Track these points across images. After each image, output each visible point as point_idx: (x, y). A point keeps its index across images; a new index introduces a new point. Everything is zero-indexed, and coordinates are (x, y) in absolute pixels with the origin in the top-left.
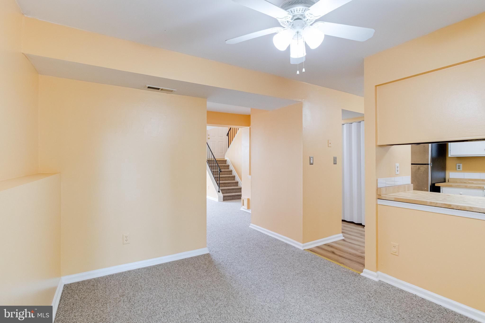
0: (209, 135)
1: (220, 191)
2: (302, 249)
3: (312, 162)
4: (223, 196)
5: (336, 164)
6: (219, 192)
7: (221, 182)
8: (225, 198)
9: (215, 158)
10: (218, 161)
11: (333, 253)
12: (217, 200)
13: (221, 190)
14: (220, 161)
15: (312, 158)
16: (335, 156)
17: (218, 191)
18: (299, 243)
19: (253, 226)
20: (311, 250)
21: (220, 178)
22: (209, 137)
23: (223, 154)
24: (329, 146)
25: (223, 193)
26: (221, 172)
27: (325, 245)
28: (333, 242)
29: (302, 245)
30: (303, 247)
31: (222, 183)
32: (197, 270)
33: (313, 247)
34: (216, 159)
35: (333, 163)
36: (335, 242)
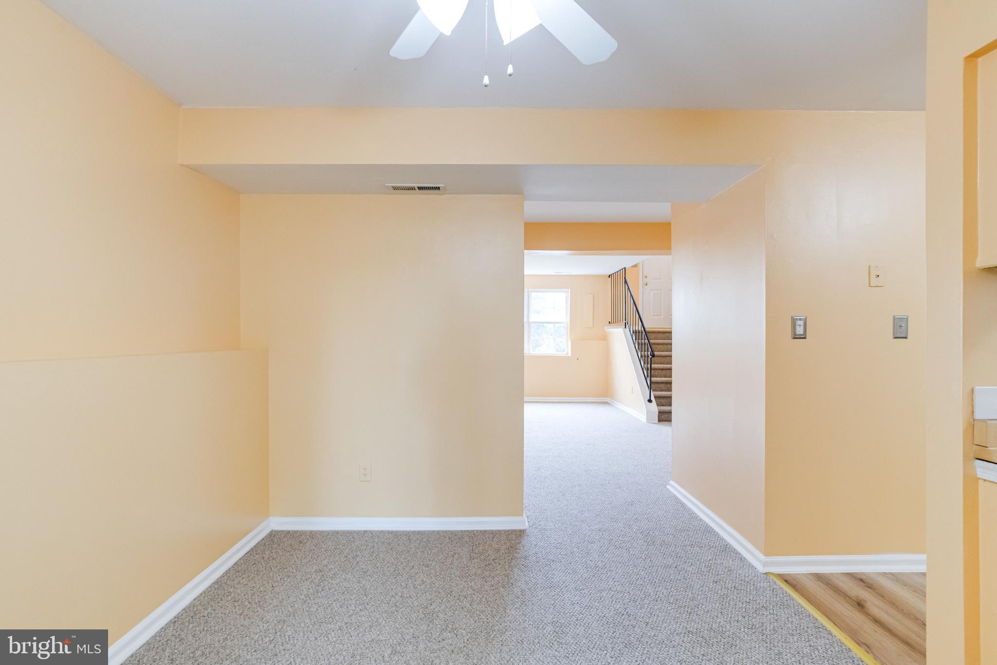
0: (646, 277)
1: (653, 398)
2: (761, 569)
3: (802, 332)
4: (657, 410)
5: (906, 338)
6: (650, 401)
7: (654, 379)
8: (664, 417)
9: (645, 327)
10: (649, 332)
11: (860, 605)
12: (643, 418)
13: (655, 397)
14: (654, 332)
15: (800, 319)
16: (899, 313)
17: (649, 398)
18: (757, 552)
19: (675, 488)
20: (787, 580)
21: (652, 371)
22: (646, 280)
23: (662, 317)
24: (872, 285)
25: (658, 405)
26: (653, 356)
27: (852, 576)
28: (884, 574)
29: (762, 557)
30: (765, 564)
31: (657, 383)
32: (471, 558)
33: (803, 574)
34: (647, 329)
35: (891, 336)
36: (895, 577)
